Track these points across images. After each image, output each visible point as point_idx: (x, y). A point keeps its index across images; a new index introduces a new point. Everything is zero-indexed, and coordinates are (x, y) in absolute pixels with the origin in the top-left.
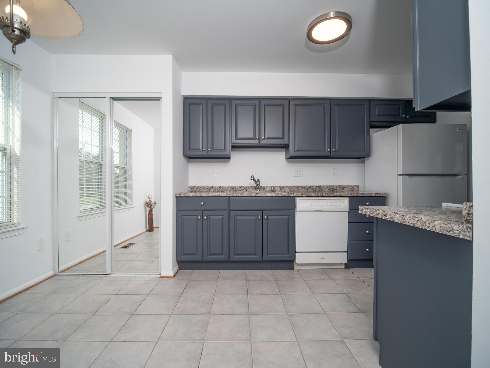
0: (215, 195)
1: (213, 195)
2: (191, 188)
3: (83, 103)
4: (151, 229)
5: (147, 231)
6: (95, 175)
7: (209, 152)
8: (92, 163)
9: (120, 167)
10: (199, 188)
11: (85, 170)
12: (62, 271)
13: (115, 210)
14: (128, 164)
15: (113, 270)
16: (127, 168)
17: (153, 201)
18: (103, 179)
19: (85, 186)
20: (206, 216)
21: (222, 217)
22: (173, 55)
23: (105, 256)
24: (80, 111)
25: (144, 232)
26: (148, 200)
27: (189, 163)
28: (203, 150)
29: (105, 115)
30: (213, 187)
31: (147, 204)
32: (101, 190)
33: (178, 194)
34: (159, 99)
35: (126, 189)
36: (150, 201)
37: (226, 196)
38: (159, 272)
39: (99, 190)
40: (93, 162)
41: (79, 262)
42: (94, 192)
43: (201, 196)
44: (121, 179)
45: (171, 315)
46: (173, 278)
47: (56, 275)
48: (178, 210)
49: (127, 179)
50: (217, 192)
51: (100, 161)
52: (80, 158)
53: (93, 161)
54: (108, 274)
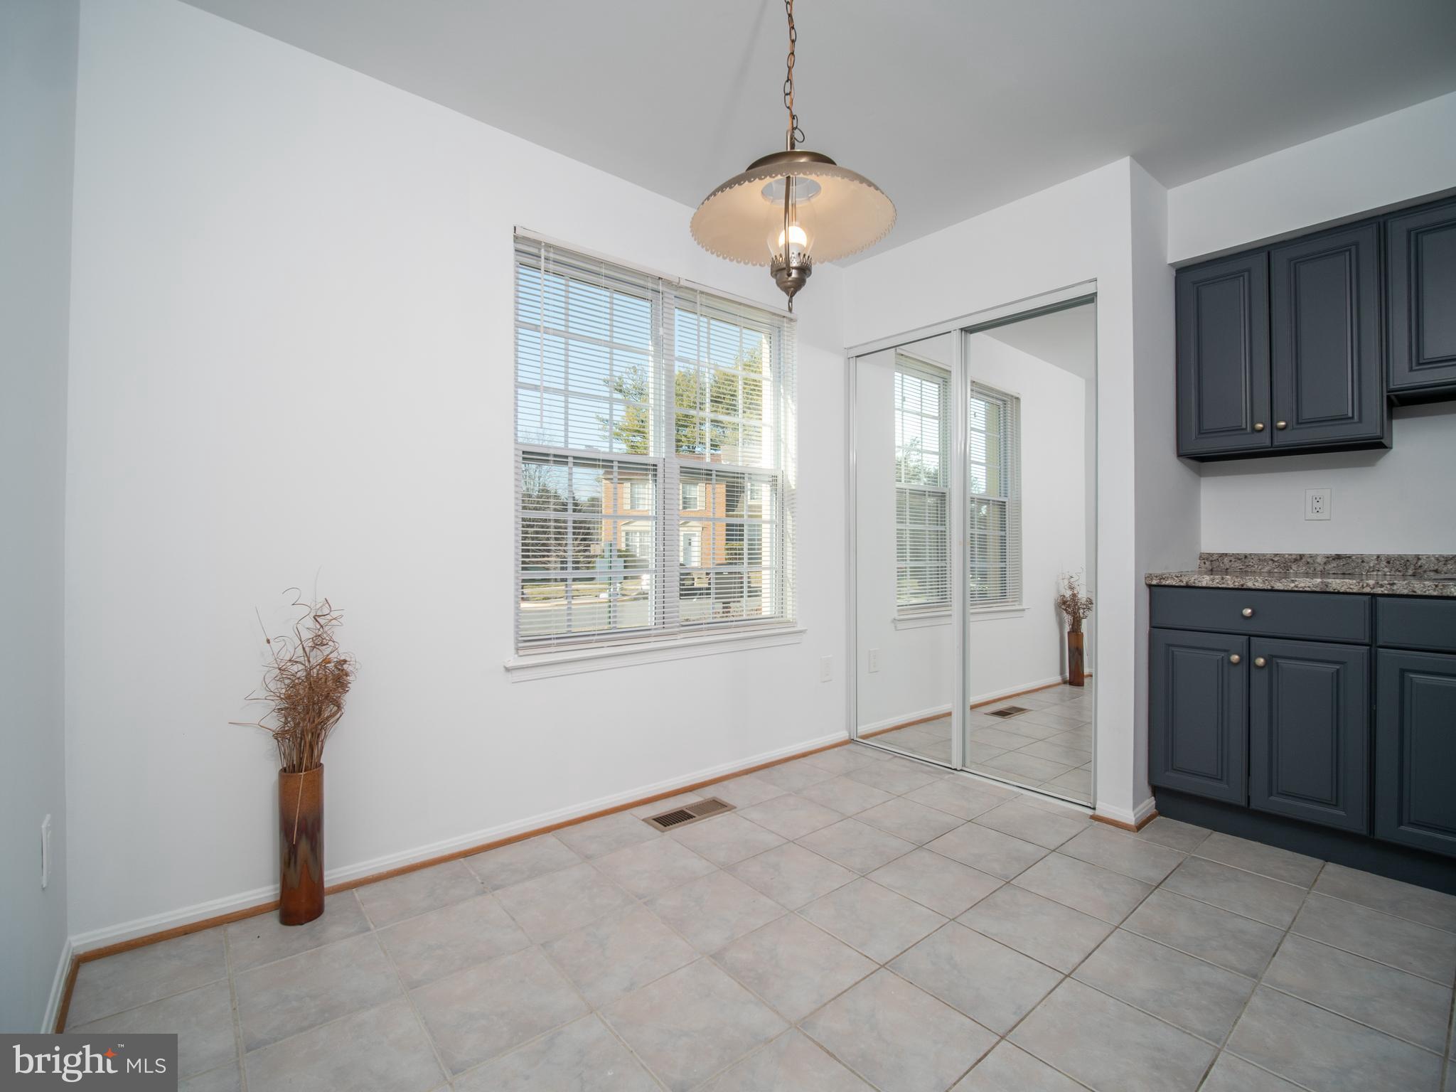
0: (1303, 585)
1: (1293, 585)
2: (1207, 559)
3: (902, 355)
4: (1076, 677)
5: (1065, 682)
6: (930, 524)
7: (1280, 432)
8: (923, 494)
9: (989, 500)
10: (1240, 559)
11: (908, 513)
12: (866, 737)
13: (972, 614)
14: (1009, 491)
15: (968, 763)
16: (1007, 503)
17: (1083, 595)
18: (947, 533)
19: (908, 551)
20: (1262, 657)
21: (1338, 670)
22: (1131, 156)
23: (950, 724)
24: (898, 375)
25: (1055, 682)
26: (1068, 594)
27: (1202, 479)
28: (1254, 430)
29: (950, 372)
30: (1301, 556)
31: (1064, 603)
32: (942, 560)
33: (1156, 577)
34: (1091, 299)
35: (1005, 558)
36: (1074, 595)
37: (1354, 591)
38: (1092, 802)
39: (938, 560)
40: (925, 492)
41: (897, 724)
42: (927, 564)
43: (1242, 585)
44: (993, 533)
45: (1117, 927)
46: (1134, 832)
47: (851, 741)
48: (1154, 625)
49: (1007, 532)
50: (1324, 574)
51: (940, 488)
52: (898, 485)
53: (924, 489)
54: (955, 769)
